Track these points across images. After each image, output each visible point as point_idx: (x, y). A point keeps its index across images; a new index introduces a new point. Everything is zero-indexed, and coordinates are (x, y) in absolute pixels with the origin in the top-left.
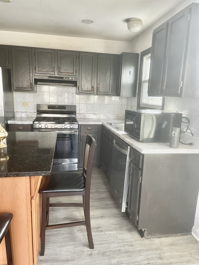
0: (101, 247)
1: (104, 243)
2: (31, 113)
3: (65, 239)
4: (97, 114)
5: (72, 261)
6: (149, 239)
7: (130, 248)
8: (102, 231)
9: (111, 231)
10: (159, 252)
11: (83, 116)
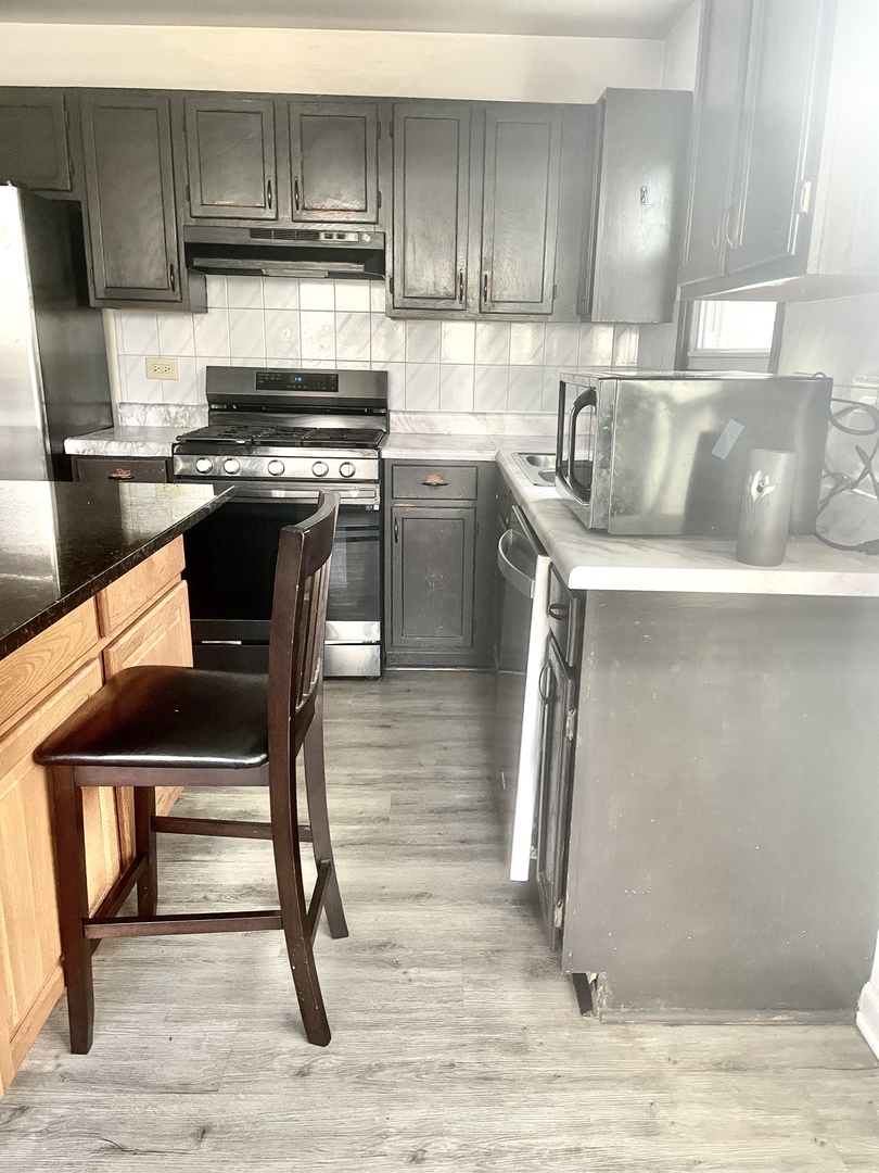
0: (368, 1039)
1: (390, 1020)
2: (183, 408)
3: (212, 986)
4: (488, 417)
5: (206, 1092)
6: (615, 1023)
7: (505, 1059)
8: (397, 965)
9: (439, 964)
10: (649, 1096)
11: (423, 425)
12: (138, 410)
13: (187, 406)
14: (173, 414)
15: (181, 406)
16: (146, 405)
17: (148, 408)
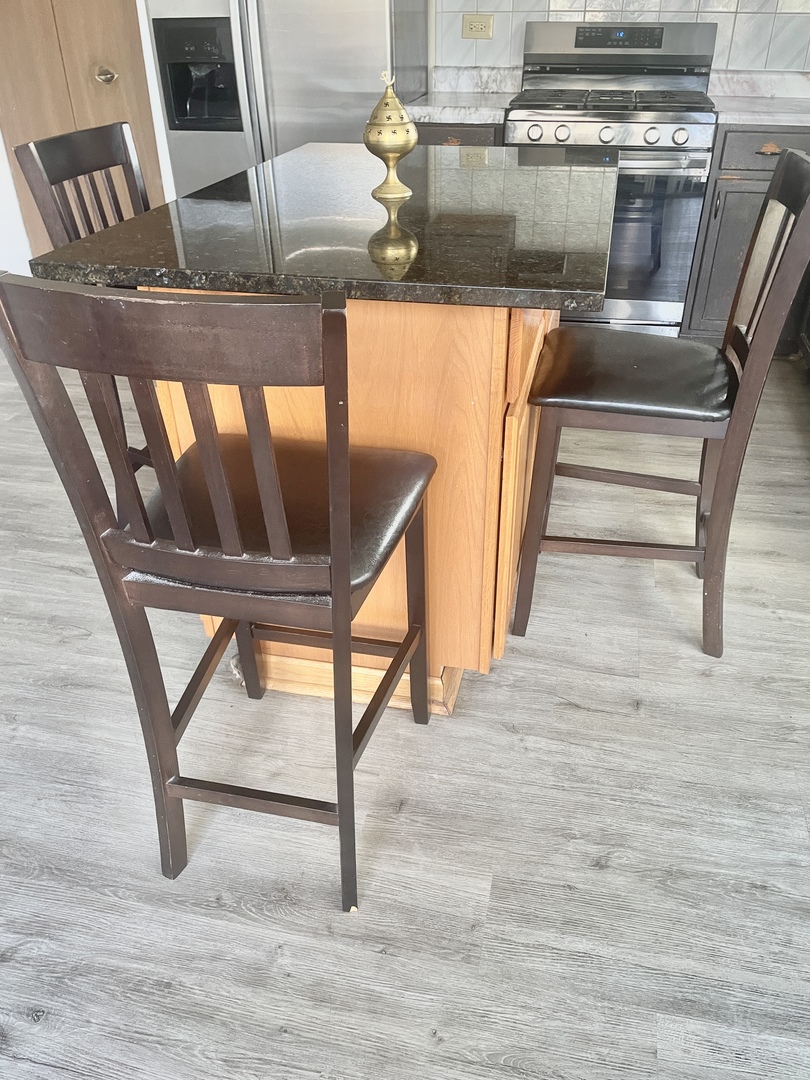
0: (755, 657)
2: (495, 71)
3: (606, 601)
5: (630, 676)
8: (763, 605)
9: (803, 610)
11: (745, 86)
12: (452, 73)
13: (499, 69)
14: (484, 79)
15: (493, 68)
16: (459, 68)
17: (461, 72)
